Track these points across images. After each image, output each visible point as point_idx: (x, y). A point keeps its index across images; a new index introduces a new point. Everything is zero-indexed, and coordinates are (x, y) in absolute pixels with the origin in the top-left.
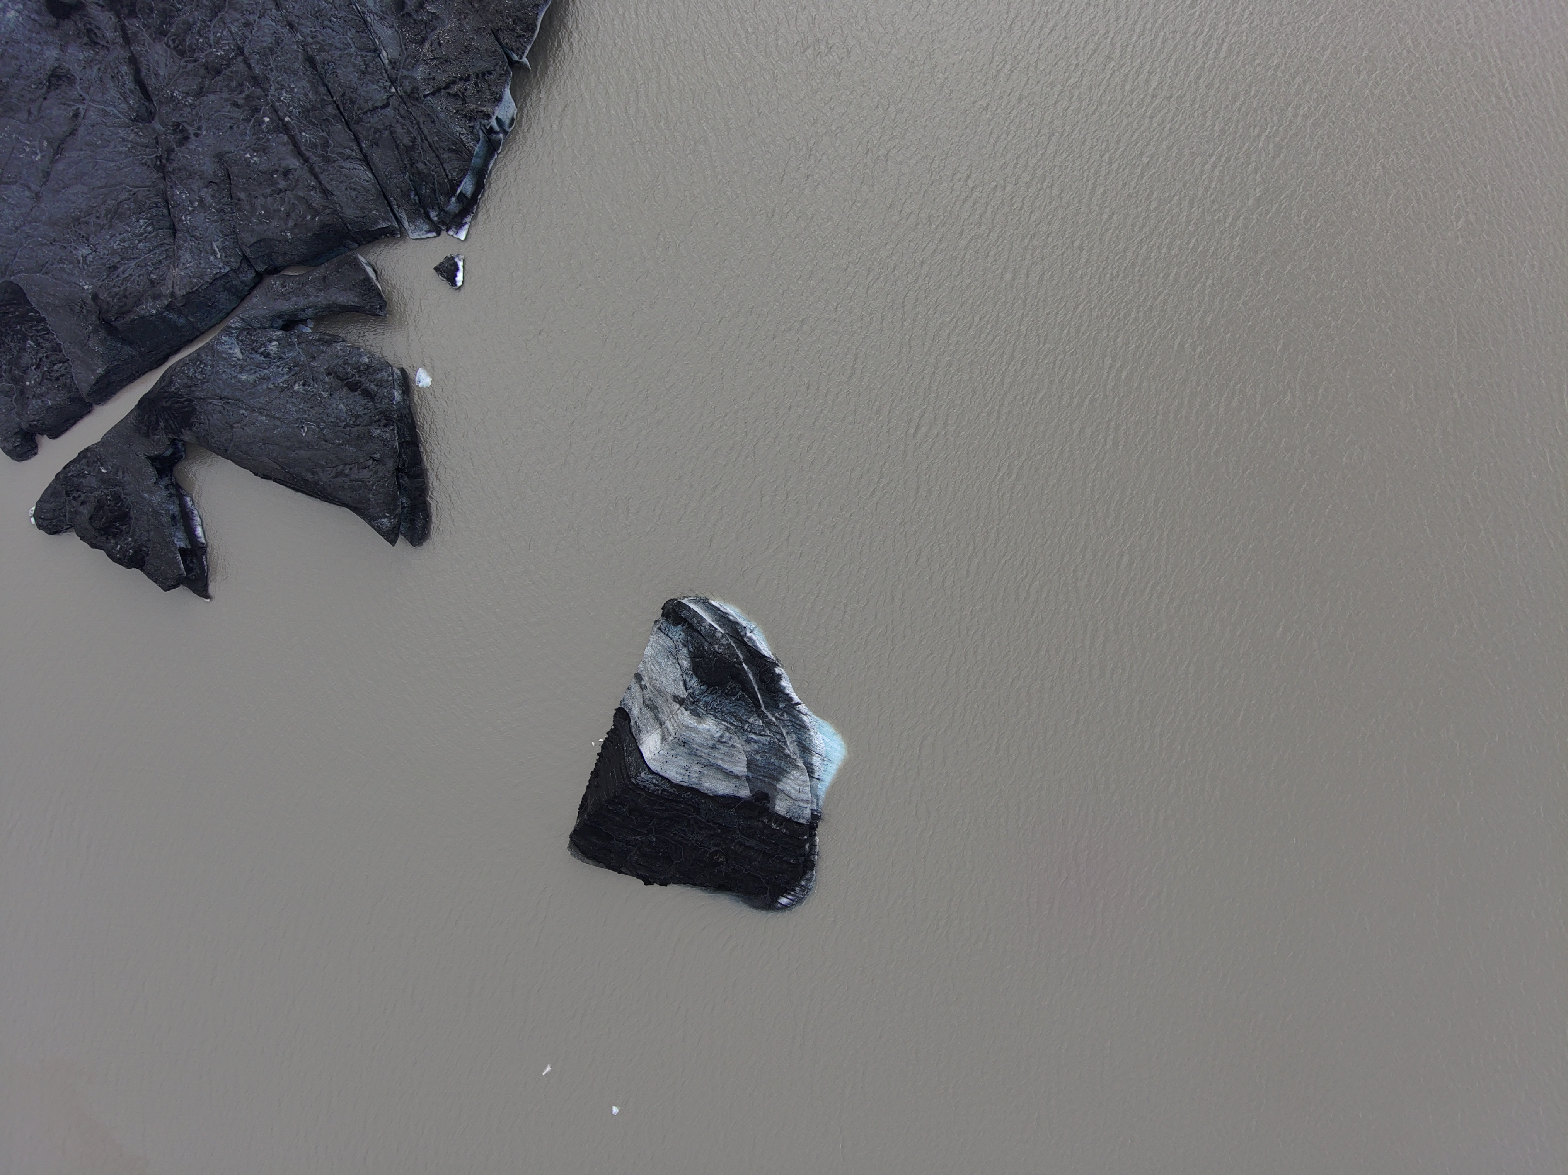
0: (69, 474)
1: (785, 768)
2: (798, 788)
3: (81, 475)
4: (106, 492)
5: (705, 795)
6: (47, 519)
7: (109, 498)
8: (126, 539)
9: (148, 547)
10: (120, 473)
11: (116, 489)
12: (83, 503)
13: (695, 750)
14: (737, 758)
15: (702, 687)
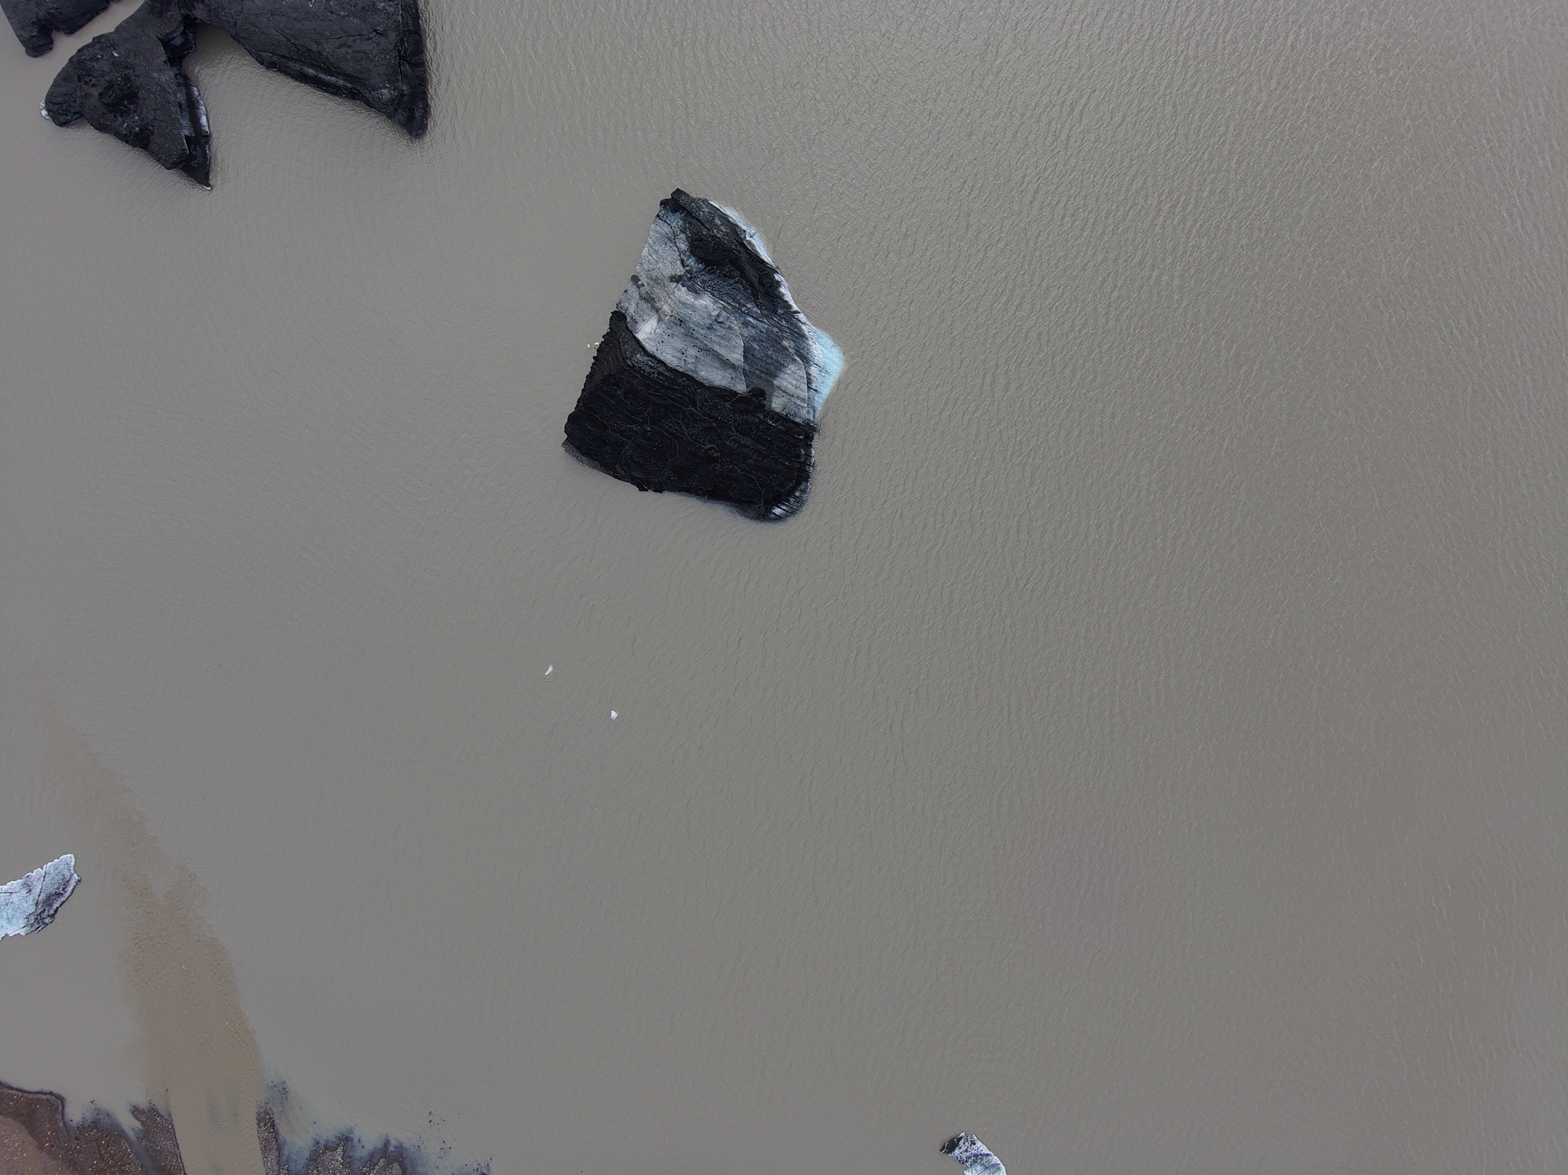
0: (83, 58)
1: (782, 362)
2: (795, 382)
3: (94, 59)
4: (117, 75)
5: (701, 385)
6: (57, 104)
7: (119, 79)
8: (134, 118)
9: (153, 126)
10: (132, 56)
11: (126, 72)
12: (94, 85)
13: (691, 331)
14: (734, 343)
15: (700, 265)
